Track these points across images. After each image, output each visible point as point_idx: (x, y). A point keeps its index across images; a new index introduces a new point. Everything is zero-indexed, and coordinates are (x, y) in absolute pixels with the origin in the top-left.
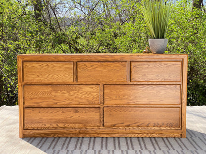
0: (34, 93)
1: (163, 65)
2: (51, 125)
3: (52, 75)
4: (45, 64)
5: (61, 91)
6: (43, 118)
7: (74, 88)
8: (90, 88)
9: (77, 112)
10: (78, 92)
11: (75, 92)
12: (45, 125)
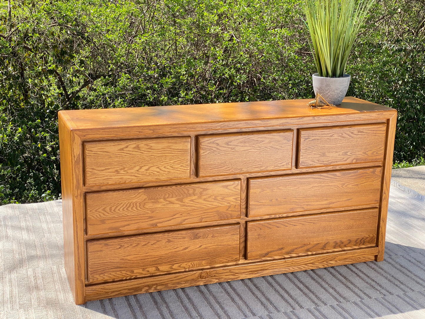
0: (108, 209)
1: (356, 132)
2: (143, 270)
3: (147, 167)
4: (132, 145)
5: (165, 199)
6: (129, 258)
7: (191, 191)
8: (223, 186)
9: (196, 237)
10: (200, 197)
11: (194, 198)
12: (132, 272)
